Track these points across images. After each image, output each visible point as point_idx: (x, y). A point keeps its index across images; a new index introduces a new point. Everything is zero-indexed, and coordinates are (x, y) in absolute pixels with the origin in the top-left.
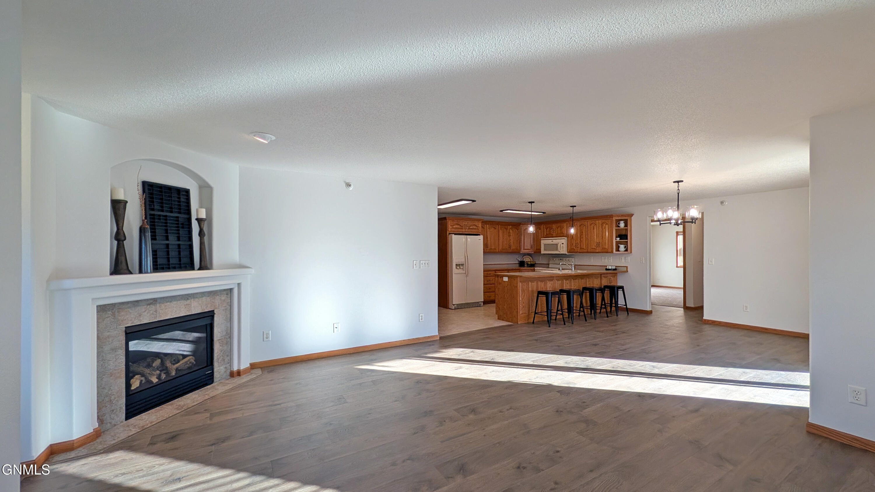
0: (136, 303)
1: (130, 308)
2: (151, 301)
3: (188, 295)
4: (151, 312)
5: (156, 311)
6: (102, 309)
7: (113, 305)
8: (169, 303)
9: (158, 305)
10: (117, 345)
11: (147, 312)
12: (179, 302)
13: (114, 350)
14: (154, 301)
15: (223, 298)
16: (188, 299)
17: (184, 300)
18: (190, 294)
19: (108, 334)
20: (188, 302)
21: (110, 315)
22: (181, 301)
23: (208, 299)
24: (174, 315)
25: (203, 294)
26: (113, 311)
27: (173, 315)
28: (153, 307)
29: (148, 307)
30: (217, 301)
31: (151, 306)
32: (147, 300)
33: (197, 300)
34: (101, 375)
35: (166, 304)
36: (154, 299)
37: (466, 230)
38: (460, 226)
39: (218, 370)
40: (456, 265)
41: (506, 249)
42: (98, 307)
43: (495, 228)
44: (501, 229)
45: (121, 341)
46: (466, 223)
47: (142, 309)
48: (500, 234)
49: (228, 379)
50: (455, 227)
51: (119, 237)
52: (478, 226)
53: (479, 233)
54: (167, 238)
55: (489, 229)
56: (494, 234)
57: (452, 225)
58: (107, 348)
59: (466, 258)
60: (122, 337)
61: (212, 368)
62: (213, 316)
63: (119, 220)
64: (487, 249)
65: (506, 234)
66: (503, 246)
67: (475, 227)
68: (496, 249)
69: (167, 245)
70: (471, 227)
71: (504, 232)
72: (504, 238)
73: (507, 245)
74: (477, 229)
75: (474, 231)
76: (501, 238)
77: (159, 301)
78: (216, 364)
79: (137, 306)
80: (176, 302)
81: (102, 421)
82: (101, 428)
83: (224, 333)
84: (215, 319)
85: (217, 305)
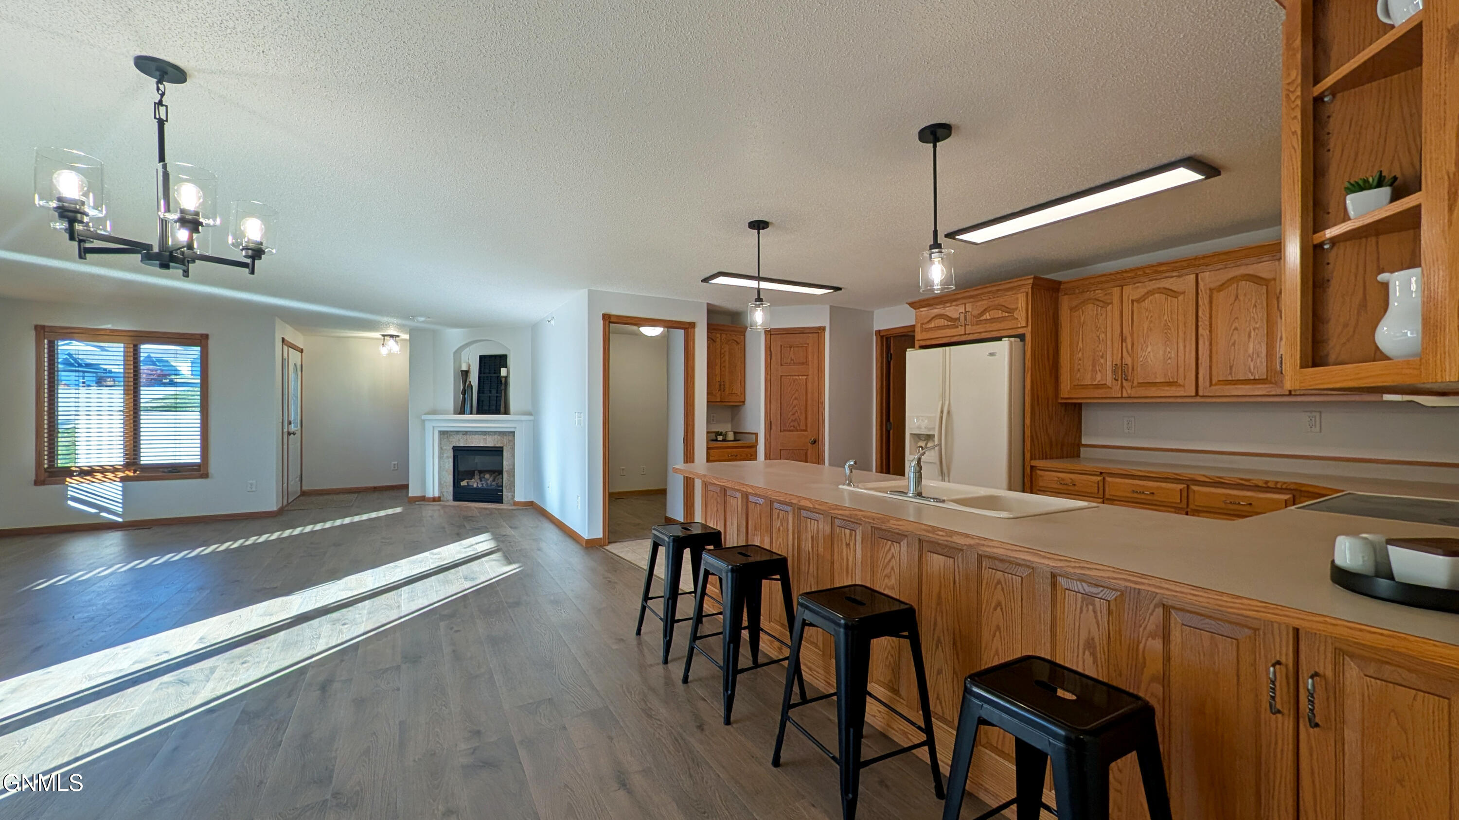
0: (457, 432)
1: (454, 434)
3: (485, 432)
4: (464, 439)
5: (467, 439)
6: (443, 434)
7: (447, 431)
8: (473, 436)
9: (468, 436)
10: (449, 455)
11: (462, 439)
13: (448, 457)
14: (466, 433)
15: (510, 439)
16: (486, 435)
17: (484, 435)
18: (489, 431)
19: (445, 448)
20: (485, 437)
21: (446, 437)
22: (481, 436)
23: (499, 438)
25: (495, 433)
26: (447, 435)
27: (476, 444)
28: (465, 437)
29: (463, 436)
30: (506, 440)
32: (462, 431)
33: (491, 437)
34: (441, 469)
36: (466, 431)
37: (969, 329)
38: (949, 319)
39: (506, 494)
40: (917, 437)
41: (1255, 381)
42: (440, 432)
43: (1172, 293)
44: (1221, 288)
45: (450, 453)
46: (969, 307)
47: (460, 436)
48: (1200, 314)
49: (512, 505)
50: (932, 325)
51: (464, 392)
52: (1013, 306)
53: (1021, 331)
54: (490, 392)
55: (1133, 301)
56: (1166, 317)
57: (926, 321)
58: (445, 455)
59: (946, 416)
60: (451, 451)
61: (502, 491)
62: (503, 451)
63: (465, 382)
64: (1122, 387)
65: (1255, 306)
66: (1231, 368)
67: (999, 314)
68: (1180, 386)
69: (490, 397)
70: (984, 317)
71: (1241, 298)
72: (1236, 329)
73: (1264, 360)
74: (1010, 318)
75: (996, 326)
76: (1210, 331)
77: (468, 433)
78: (504, 489)
79: (458, 434)
80: (478, 436)
81: (443, 496)
82: (442, 499)
83: (511, 467)
84: (504, 454)
85: (505, 442)
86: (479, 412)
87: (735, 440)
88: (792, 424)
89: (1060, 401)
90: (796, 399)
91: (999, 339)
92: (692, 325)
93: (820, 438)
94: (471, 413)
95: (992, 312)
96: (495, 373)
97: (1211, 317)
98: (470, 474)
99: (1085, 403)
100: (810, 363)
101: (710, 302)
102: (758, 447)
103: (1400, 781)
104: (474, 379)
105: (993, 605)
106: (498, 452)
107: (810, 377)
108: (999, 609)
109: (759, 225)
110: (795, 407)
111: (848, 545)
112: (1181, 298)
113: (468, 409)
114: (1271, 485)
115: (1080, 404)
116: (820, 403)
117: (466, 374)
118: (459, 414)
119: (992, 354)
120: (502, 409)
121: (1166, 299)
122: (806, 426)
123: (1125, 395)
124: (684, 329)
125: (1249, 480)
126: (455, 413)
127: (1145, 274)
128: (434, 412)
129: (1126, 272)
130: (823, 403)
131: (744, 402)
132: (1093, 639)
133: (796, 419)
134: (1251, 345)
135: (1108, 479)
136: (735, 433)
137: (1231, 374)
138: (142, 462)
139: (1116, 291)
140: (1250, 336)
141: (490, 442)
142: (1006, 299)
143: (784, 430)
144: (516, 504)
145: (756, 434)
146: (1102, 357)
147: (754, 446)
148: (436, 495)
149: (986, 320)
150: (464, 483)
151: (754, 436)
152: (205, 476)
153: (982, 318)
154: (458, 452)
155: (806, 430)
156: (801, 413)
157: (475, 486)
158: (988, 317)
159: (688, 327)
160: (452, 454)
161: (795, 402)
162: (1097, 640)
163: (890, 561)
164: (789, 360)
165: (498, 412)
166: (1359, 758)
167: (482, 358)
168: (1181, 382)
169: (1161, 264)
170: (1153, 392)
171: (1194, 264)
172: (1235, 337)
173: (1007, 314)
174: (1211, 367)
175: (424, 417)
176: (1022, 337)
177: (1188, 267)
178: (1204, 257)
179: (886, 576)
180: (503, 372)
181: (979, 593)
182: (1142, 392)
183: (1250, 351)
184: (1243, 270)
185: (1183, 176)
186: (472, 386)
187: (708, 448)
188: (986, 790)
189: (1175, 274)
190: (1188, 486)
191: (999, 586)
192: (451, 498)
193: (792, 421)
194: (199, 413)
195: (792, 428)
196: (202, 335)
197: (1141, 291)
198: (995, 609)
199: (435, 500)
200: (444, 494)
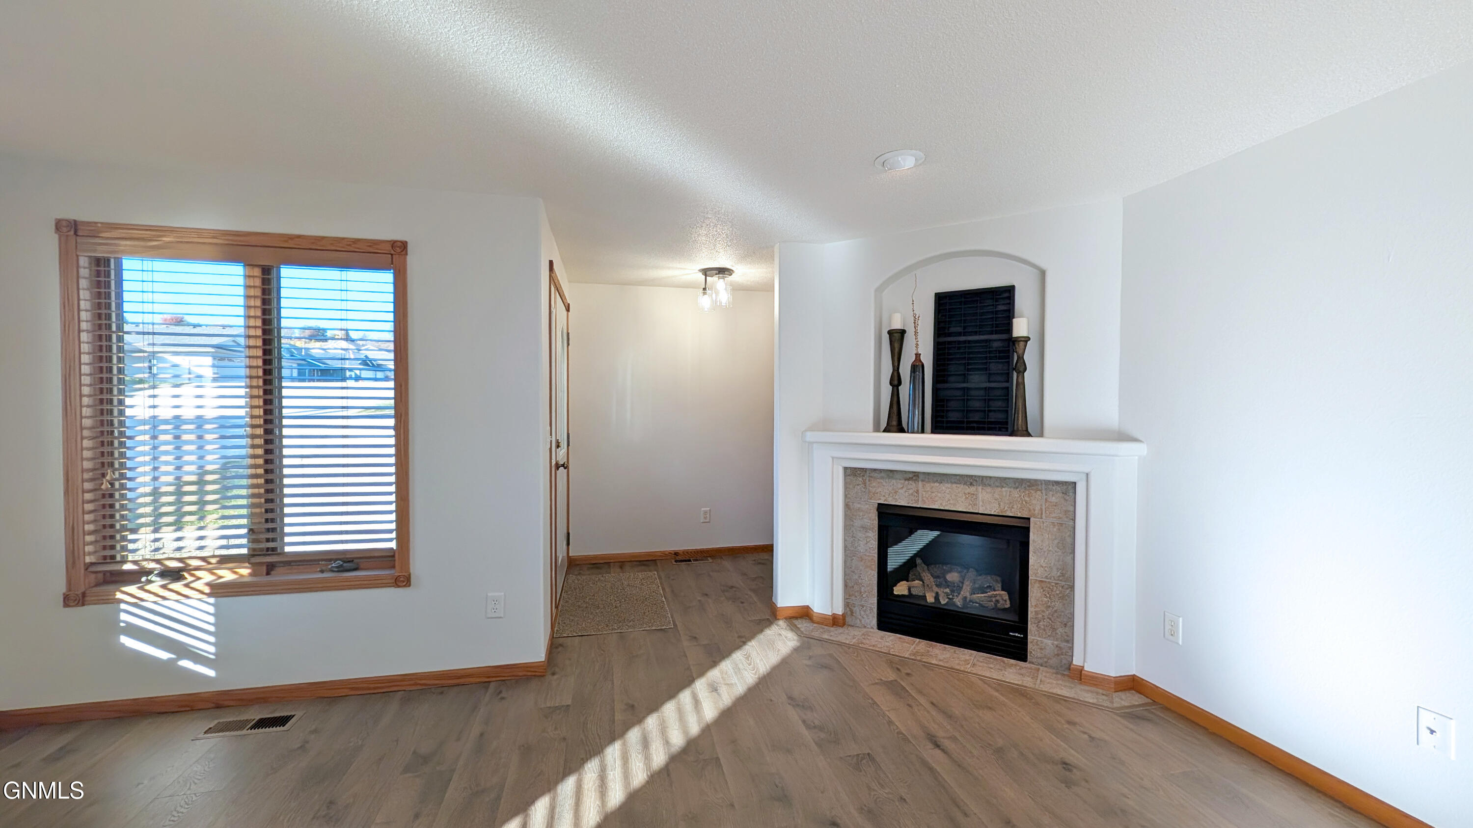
0: (891, 473)
1: (882, 478)
2: (911, 476)
3: (971, 476)
4: (911, 491)
5: (917, 492)
6: (853, 474)
7: (864, 470)
8: (937, 484)
9: (920, 483)
10: (869, 524)
11: (904, 489)
12: (954, 485)
13: (864, 528)
14: (915, 476)
15: (1054, 499)
16: (971, 484)
17: (965, 484)
18: (975, 476)
19: (859, 506)
20: (972, 489)
21: (860, 483)
22: (958, 485)
23: (1016, 494)
24: (946, 505)
25: (1003, 482)
26: (864, 478)
27: (944, 504)
28: (912, 485)
29: (907, 482)
30: (1038, 502)
31: (910, 482)
32: (905, 472)
33: (989, 489)
34: (849, 553)
35: (932, 485)
36: (915, 472)
39: (1040, 641)
42: (845, 469)
45: (872, 520)
47: (898, 483)
51: (896, 381)
58: (858, 523)
60: (874, 516)
61: (1025, 629)
62: (1027, 529)
63: (897, 356)
77: (921, 477)
78: (1031, 627)
79: (892, 478)
80: (949, 485)
81: (852, 612)
82: (849, 620)
83: (1056, 573)
84: (1032, 536)
85: (1038, 508)
86: (941, 425)
94: (920, 430)
104: (922, 346)
106: (1014, 530)
113: (911, 421)
117: (897, 338)
118: (886, 430)
126: (877, 429)
128: (826, 425)
138: (287, 549)
141: (987, 504)
148: (839, 611)
152: (403, 581)
154: (890, 519)
157: (929, 597)
160: (876, 523)
167: (943, 299)
175: (810, 436)
192: (874, 623)
194: (392, 432)
196: (393, 243)
199: (836, 621)
200: (854, 609)
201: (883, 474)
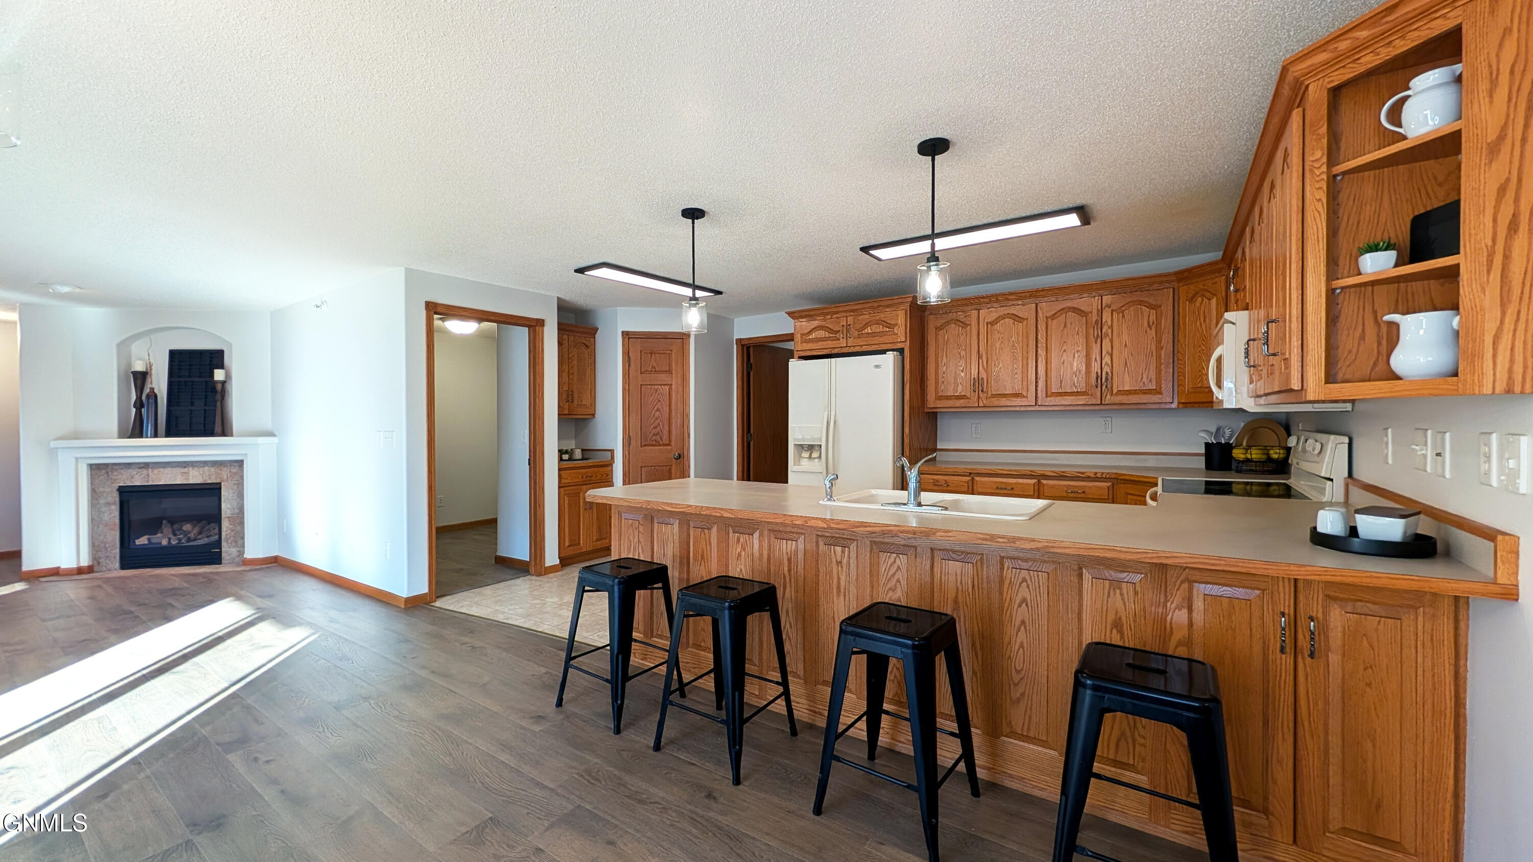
0: (128, 465)
1: (121, 469)
2: (143, 465)
3: (185, 462)
4: (143, 476)
5: (147, 475)
6: (96, 469)
7: (107, 465)
8: (162, 469)
9: (150, 470)
10: (111, 501)
11: (138, 475)
12: (174, 469)
13: (108, 504)
14: (146, 465)
15: (234, 471)
16: (186, 467)
17: (182, 467)
18: (188, 462)
19: (102, 490)
20: (186, 470)
21: (103, 474)
22: (177, 468)
23: (212, 469)
24: (169, 482)
25: (205, 463)
26: (106, 470)
27: (167, 481)
28: (145, 472)
29: (139, 470)
30: (225, 473)
31: (142, 469)
32: (138, 463)
33: (196, 469)
34: (94, 522)
35: (159, 470)
36: (147, 463)
37: (851, 342)
38: (831, 331)
39: (228, 551)
40: (800, 447)
41: (1078, 394)
42: (91, 467)
43: (1017, 318)
44: (1053, 317)
45: (114, 498)
46: (850, 320)
47: (133, 471)
48: (1039, 337)
49: (239, 565)
50: (813, 336)
51: (139, 405)
52: (893, 322)
53: (900, 346)
54: (192, 404)
55: (987, 323)
56: (1013, 339)
57: (806, 332)
58: (102, 501)
59: (831, 426)
60: (116, 494)
61: (220, 547)
62: (220, 489)
63: (140, 388)
64: (979, 397)
65: (1078, 333)
66: (1061, 382)
67: (880, 328)
68: (1024, 397)
69: (191, 411)
70: (866, 331)
71: (1068, 325)
72: (1065, 351)
73: (1084, 376)
74: (891, 333)
75: (877, 340)
76: (1047, 352)
77: (151, 466)
78: (224, 544)
79: (129, 468)
80: (170, 469)
81: (99, 563)
82: (96, 569)
83: (237, 511)
84: (223, 492)
85: (225, 477)
86: (169, 434)
87: (583, 459)
88: (654, 438)
89: (926, 411)
90: (658, 410)
91: (883, 352)
92: (541, 323)
93: (686, 453)
94: (156, 435)
95: (873, 327)
96: (200, 377)
97: (1047, 340)
98: (153, 526)
99: (940, 412)
100: (674, 372)
101: (560, 296)
102: (614, 465)
103: (1369, 685)
104: (160, 383)
105: (1018, 602)
106: (213, 491)
107: (673, 387)
108: (1024, 605)
109: (693, 214)
110: (657, 419)
111: (839, 563)
112: (1025, 323)
113: (150, 429)
114: (1099, 475)
115: (936, 413)
116: (685, 416)
117: (141, 378)
118: (131, 437)
119: (877, 366)
120: (218, 428)
121: (1014, 323)
122: (670, 441)
123: (981, 404)
124: (529, 326)
125: (1083, 473)
126: (122, 436)
127: (997, 301)
128: (76, 435)
129: (983, 297)
130: (688, 416)
131: (593, 415)
132: (1120, 619)
133: (658, 434)
134: (1075, 364)
135: (977, 478)
136: (583, 450)
137: (1061, 387)
139: (975, 313)
140: (1074, 357)
141: (195, 477)
142: (886, 315)
143: (645, 445)
144: (246, 562)
145: (612, 451)
146: (962, 371)
147: (609, 464)
148: (85, 562)
149: (868, 333)
150: (142, 541)
151: (609, 453)
153: (864, 332)
154: (127, 495)
155: (668, 445)
156: (663, 426)
157: (164, 542)
158: (870, 331)
159: (535, 326)
160: (117, 500)
161: (657, 414)
162: (1124, 619)
163: (895, 574)
164: (651, 367)
165: (211, 433)
166: (1340, 674)
167: (173, 354)
168: (1024, 394)
169: (1011, 294)
170: (1004, 401)
171: (1035, 294)
172: (1065, 357)
173: (887, 330)
174: (1046, 381)
175: (53, 444)
176: (901, 351)
177: (1031, 296)
178: (1043, 290)
179: (890, 589)
180: (219, 375)
181: (1001, 593)
182: (996, 402)
183: (1075, 369)
184: (1069, 304)
185: (1073, 220)
186: (156, 396)
187: (560, 470)
188: (1011, 776)
189: (1020, 302)
190: (1039, 481)
191: (1024, 584)
192: (117, 565)
193: (654, 435)
195: (654, 442)
197: (994, 316)
198: (1020, 606)
199: (80, 571)
200: (101, 561)
201: (122, 467)
